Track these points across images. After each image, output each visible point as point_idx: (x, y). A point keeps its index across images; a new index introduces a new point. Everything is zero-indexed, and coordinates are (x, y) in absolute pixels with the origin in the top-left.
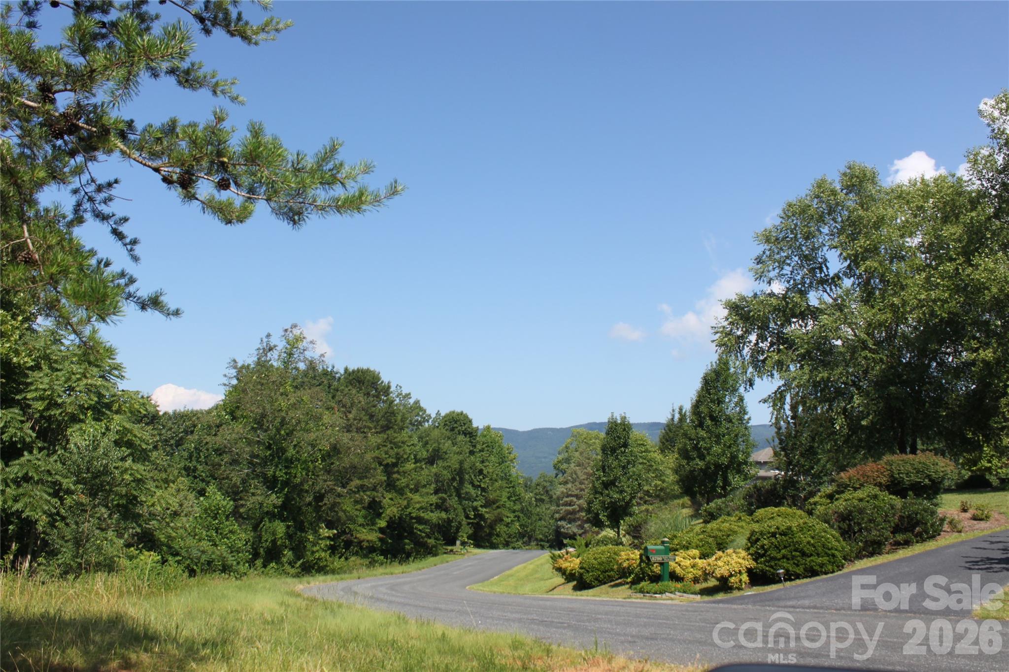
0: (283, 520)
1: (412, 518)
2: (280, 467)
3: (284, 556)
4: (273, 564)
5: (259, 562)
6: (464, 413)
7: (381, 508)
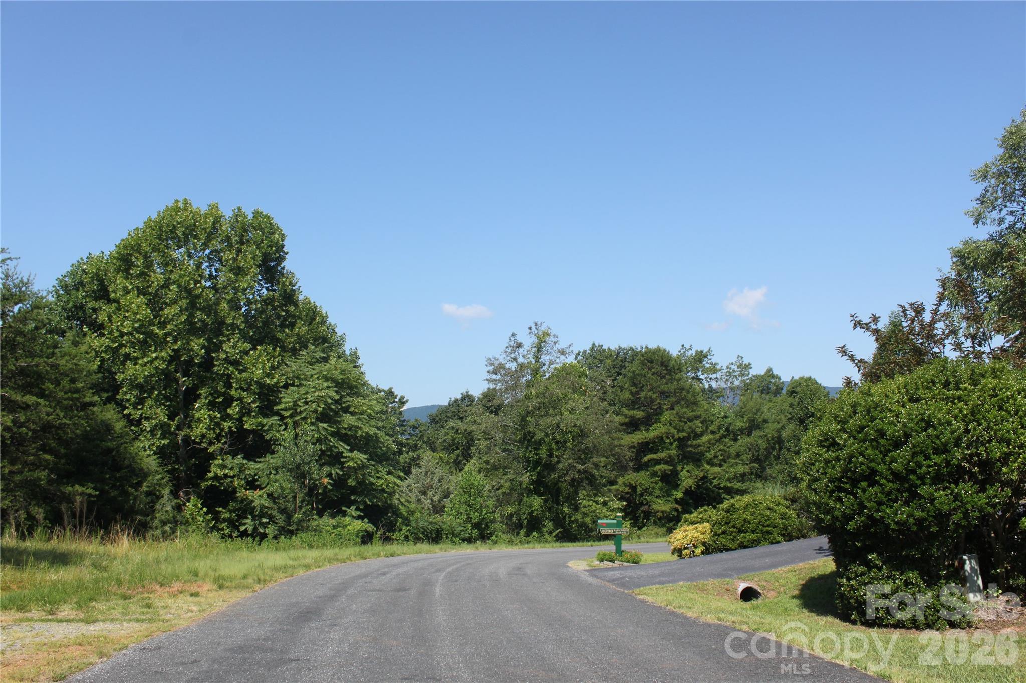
0: (540, 495)
1: (720, 488)
2: (530, 449)
3: (544, 526)
4: (535, 534)
5: (522, 532)
6: (813, 377)
7: (679, 480)
